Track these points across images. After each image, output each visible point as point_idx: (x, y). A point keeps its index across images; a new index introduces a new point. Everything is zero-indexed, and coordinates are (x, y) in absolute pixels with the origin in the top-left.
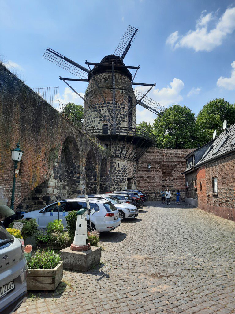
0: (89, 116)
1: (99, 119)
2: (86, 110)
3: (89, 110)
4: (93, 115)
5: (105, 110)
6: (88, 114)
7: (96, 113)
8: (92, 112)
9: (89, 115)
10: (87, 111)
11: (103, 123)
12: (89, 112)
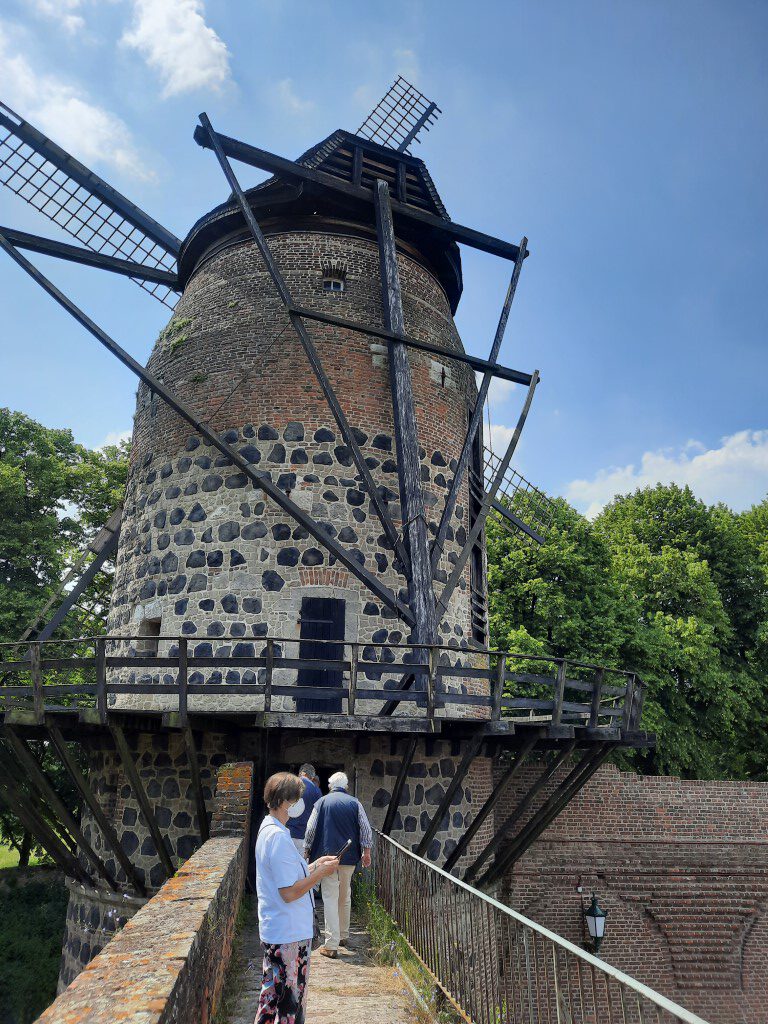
0: (180, 513)
1: (274, 547)
2: (160, 463)
3: (185, 466)
4: (221, 507)
5: (324, 488)
6: (175, 493)
7: (254, 496)
8: (213, 485)
9: (187, 503)
10: (166, 474)
11: (302, 585)
12: (184, 481)
